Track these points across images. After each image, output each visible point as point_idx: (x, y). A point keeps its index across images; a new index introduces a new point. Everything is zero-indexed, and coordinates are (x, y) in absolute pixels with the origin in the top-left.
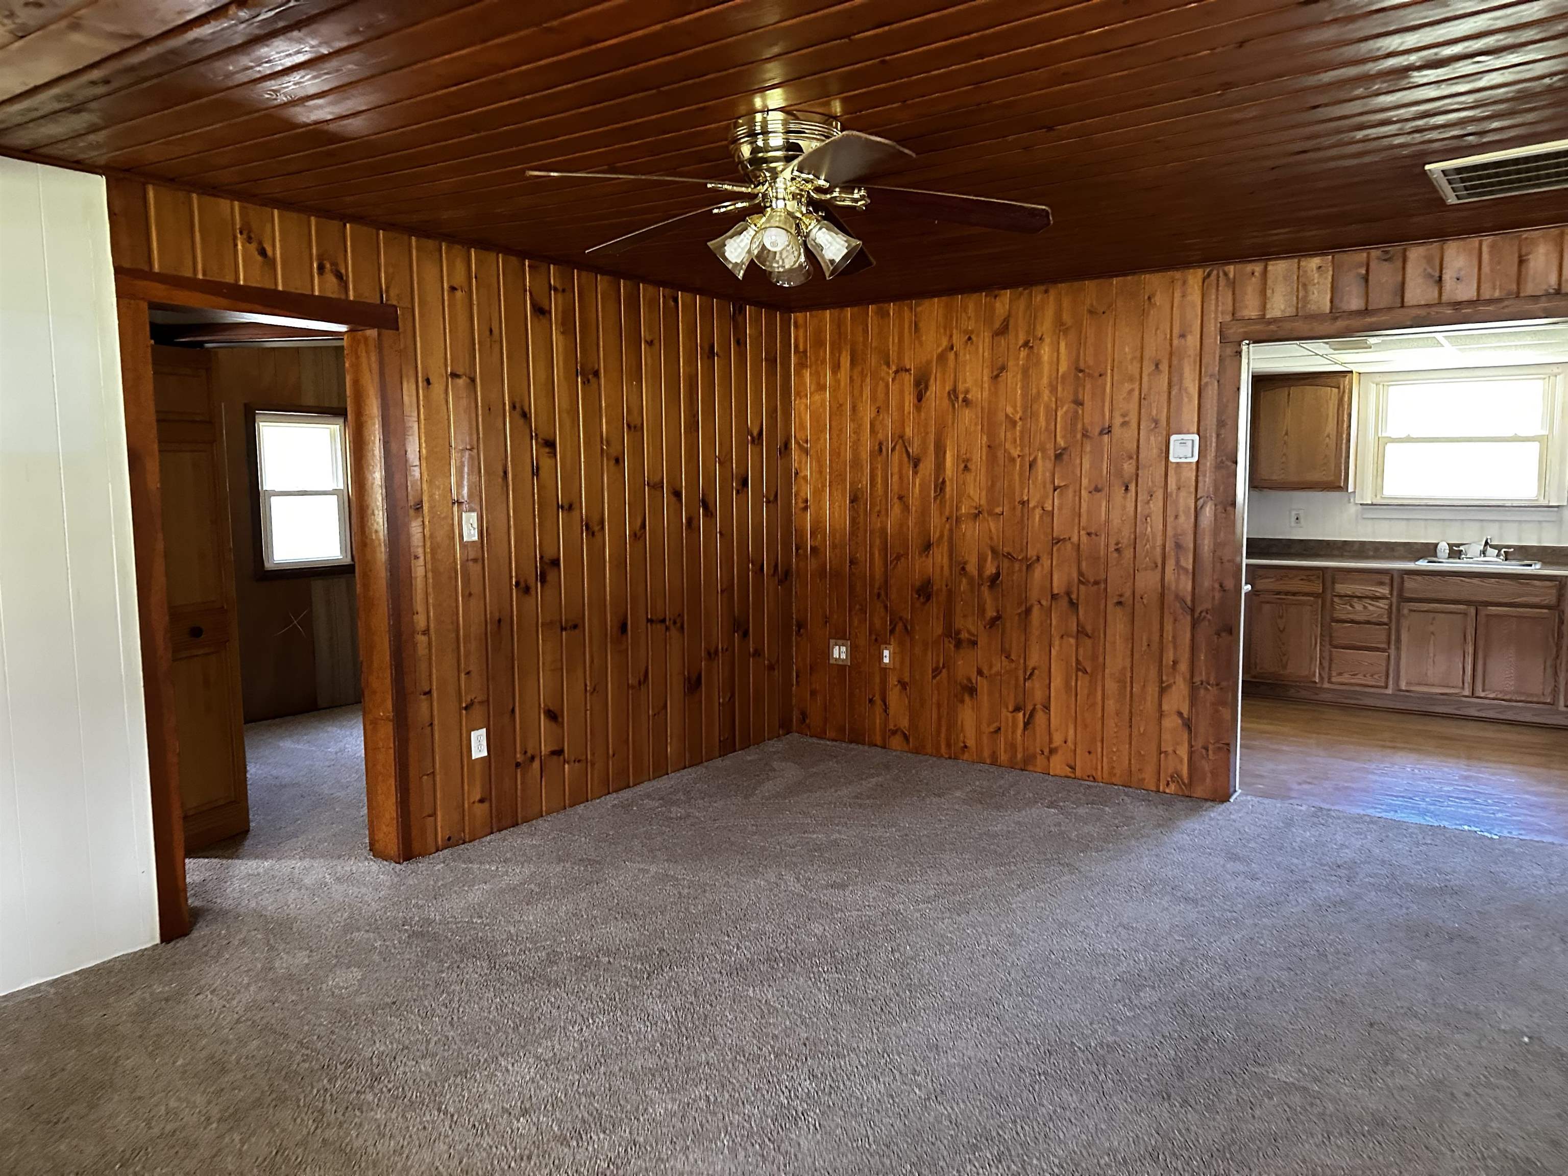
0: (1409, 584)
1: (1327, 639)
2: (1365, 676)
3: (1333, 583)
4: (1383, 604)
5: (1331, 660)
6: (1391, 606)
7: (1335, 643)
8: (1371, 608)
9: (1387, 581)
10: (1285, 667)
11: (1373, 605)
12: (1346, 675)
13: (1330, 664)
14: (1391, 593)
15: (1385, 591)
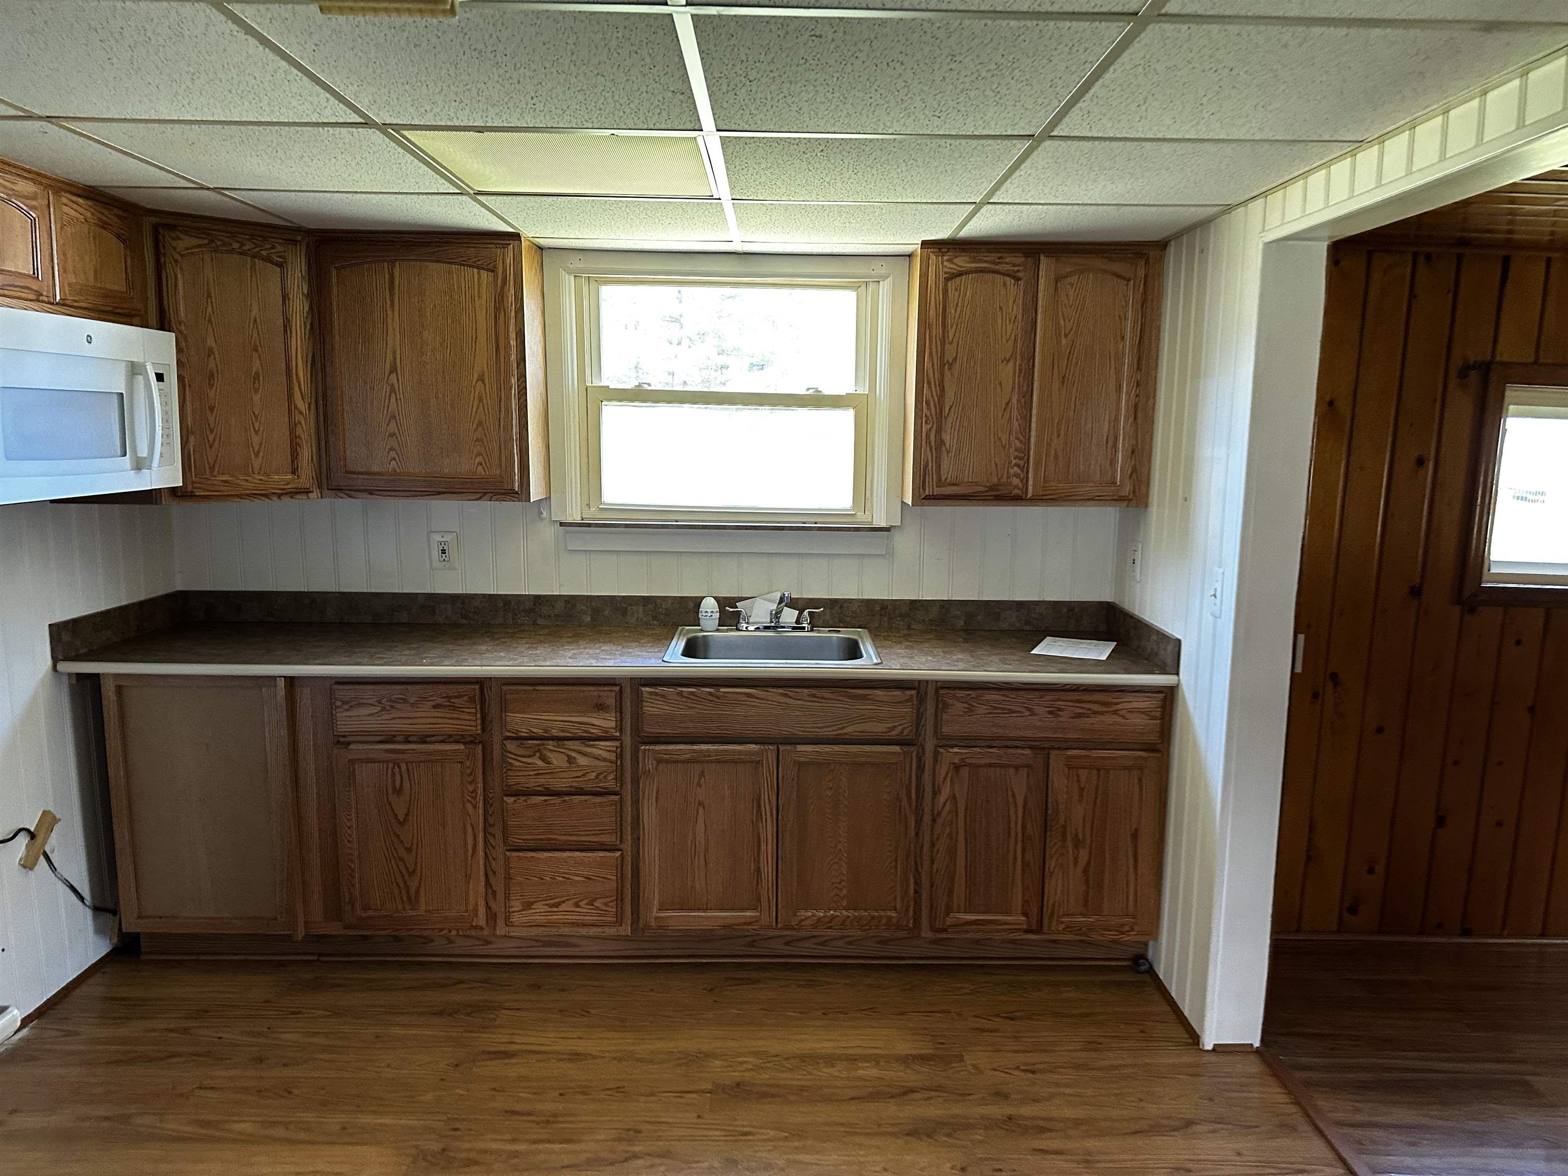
0: (653, 707)
1: (497, 831)
2: (577, 905)
3: (504, 708)
4: (603, 749)
5: (508, 878)
6: (620, 756)
7: (515, 840)
8: (582, 761)
9: (611, 701)
10: (413, 901)
11: (584, 754)
12: (540, 907)
13: (507, 888)
14: (620, 727)
15: (606, 722)
